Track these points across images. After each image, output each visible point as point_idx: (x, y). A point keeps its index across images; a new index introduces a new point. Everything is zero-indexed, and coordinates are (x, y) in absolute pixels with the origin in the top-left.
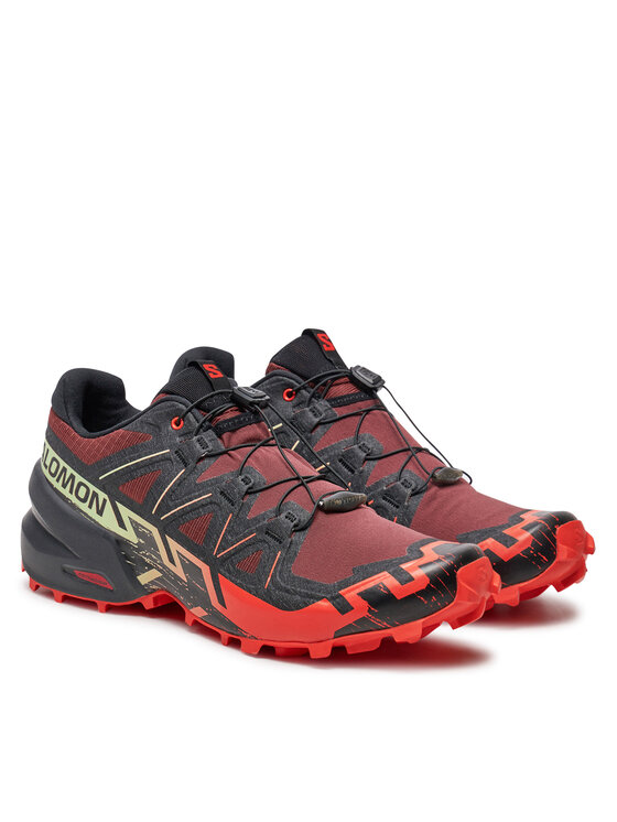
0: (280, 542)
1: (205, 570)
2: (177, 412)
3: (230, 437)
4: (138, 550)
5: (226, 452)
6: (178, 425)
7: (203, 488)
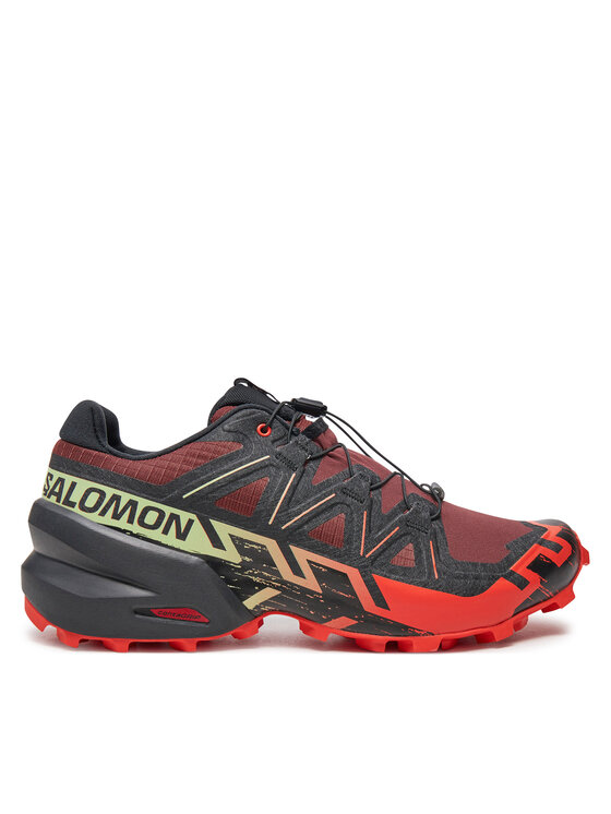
0: (426, 532)
1: (352, 573)
4: (243, 570)
6: (264, 432)
7: (321, 490)
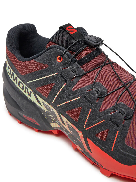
0: (118, 126)
1: (80, 134)
2: (59, 54)
3: (87, 67)
4: (48, 114)
5: (85, 74)
6: (60, 60)
7: (75, 94)
